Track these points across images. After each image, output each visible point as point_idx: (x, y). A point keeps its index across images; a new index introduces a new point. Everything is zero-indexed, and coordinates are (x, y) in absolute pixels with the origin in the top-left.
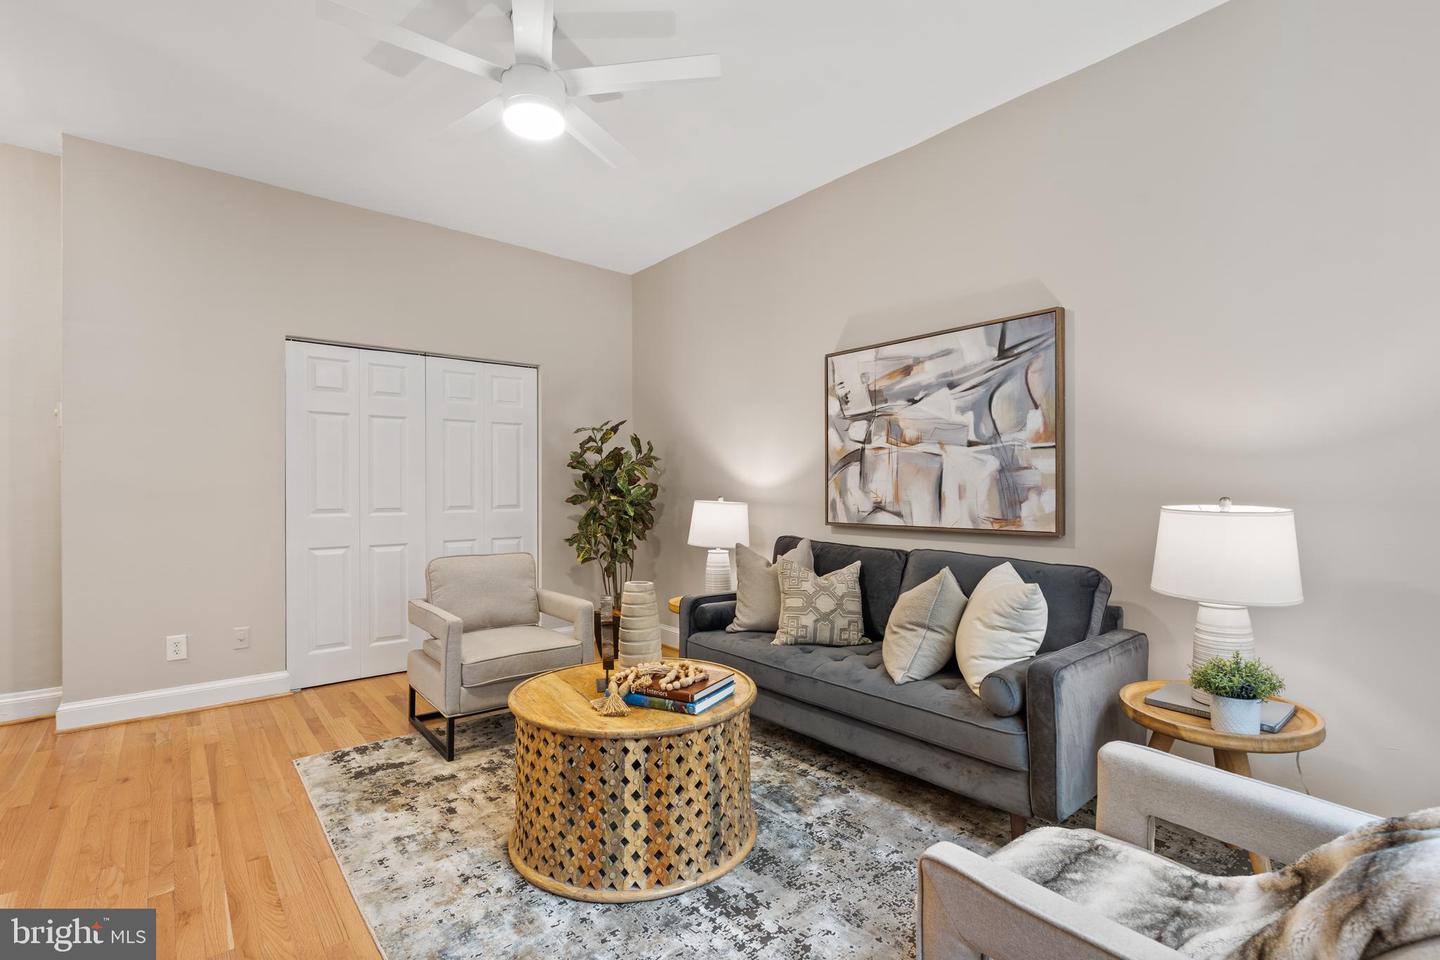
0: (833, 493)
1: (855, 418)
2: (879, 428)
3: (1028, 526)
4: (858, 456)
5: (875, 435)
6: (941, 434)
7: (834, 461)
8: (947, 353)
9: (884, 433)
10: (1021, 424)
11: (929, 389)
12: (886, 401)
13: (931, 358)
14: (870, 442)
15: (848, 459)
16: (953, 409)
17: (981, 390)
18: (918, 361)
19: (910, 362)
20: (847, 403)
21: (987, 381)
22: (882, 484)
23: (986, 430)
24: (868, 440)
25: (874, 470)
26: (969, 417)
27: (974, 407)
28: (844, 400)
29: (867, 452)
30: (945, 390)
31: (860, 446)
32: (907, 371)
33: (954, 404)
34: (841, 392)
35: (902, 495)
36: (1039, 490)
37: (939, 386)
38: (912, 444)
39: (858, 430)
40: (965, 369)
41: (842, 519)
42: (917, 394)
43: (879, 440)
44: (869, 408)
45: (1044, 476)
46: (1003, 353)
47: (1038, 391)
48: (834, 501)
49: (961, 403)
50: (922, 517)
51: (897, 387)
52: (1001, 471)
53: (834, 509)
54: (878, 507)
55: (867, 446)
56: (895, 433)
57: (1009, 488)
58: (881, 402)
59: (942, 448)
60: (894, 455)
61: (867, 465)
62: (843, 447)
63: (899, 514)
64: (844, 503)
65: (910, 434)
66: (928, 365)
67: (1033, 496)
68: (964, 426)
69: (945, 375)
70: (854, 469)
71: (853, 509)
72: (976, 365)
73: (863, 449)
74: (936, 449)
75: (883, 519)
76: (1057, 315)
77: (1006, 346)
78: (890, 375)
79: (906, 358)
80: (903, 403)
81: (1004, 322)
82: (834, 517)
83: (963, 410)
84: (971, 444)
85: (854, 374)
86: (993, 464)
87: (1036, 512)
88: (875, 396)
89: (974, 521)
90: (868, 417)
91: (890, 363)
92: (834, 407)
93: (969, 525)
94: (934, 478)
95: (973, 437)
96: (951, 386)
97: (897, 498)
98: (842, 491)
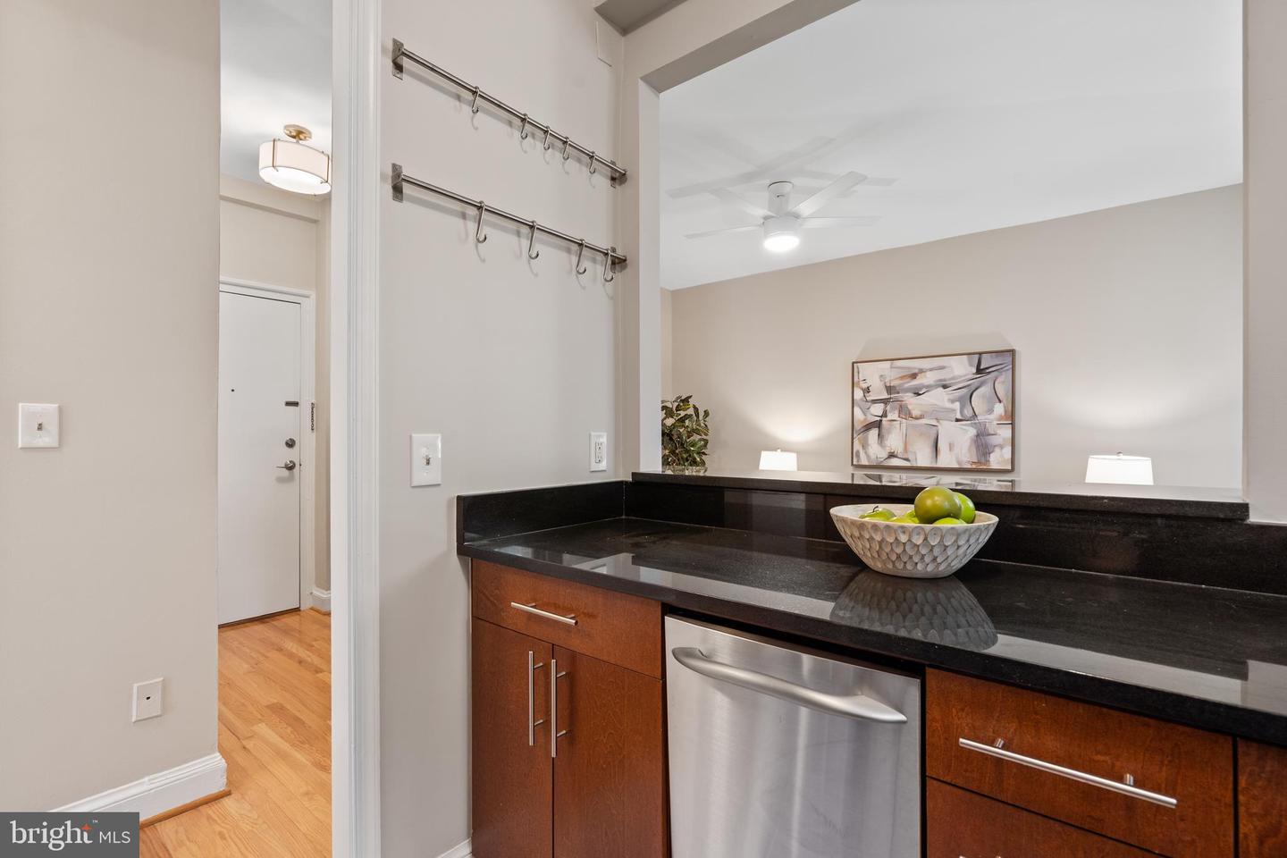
0: (857, 446)
1: (874, 401)
2: (893, 409)
3: (994, 466)
4: (878, 424)
5: (890, 412)
6: (938, 414)
7: (858, 426)
8: (942, 368)
9: (897, 412)
10: (991, 411)
11: (929, 388)
12: (898, 393)
13: (931, 370)
14: (886, 417)
15: (868, 427)
16: (946, 400)
17: (965, 390)
18: (921, 371)
19: (916, 371)
20: (869, 392)
21: (968, 386)
22: (894, 441)
23: (968, 413)
24: (885, 415)
25: (889, 433)
26: (957, 405)
27: (960, 399)
28: (867, 390)
29: (884, 422)
30: (941, 389)
31: (879, 418)
32: (914, 376)
33: (946, 397)
34: (865, 386)
35: (909, 447)
36: (1001, 447)
37: (937, 386)
38: (917, 418)
39: (877, 409)
40: (953, 378)
41: (864, 462)
42: (921, 389)
43: (893, 415)
44: (885, 396)
45: (1004, 439)
46: (979, 371)
47: (1001, 394)
48: (858, 452)
49: (951, 397)
50: (924, 459)
51: (906, 386)
52: (978, 436)
53: (858, 456)
54: (892, 455)
55: (884, 419)
56: (904, 412)
57: (982, 444)
58: (895, 393)
59: (938, 422)
60: (904, 425)
61: (884, 431)
62: (865, 419)
63: (907, 460)
64: (866, 453)
65: (915, 413)
66: (929, 374)
67: (997, 450)
68: (954, 410)
69: (941, 380)
70: (874, 433)
71: (873, 457)
72: (961, 377)
73: (881, 421)
74: (934, 423)
75: (895, 462)
76: (1012, 352)
77: (982, 367)
78: (902, 378)
79: (915, 368)
80: (911, 394)
81: (980, 354)
82: (858, 461)
83: (953, 401)
84: (957, 420)
85: (874, 376)
86: (972, 432)
87: (999, 459)
88: (890, 389)
89: (959, 462)
90: (885, 401)
91: (900, 370)
92: (859, 394)
93: (956, 466)
94: (934, 436)
95: (959, 417)
96: (945, 387)
97: (906, 450)
98: (865, 445)
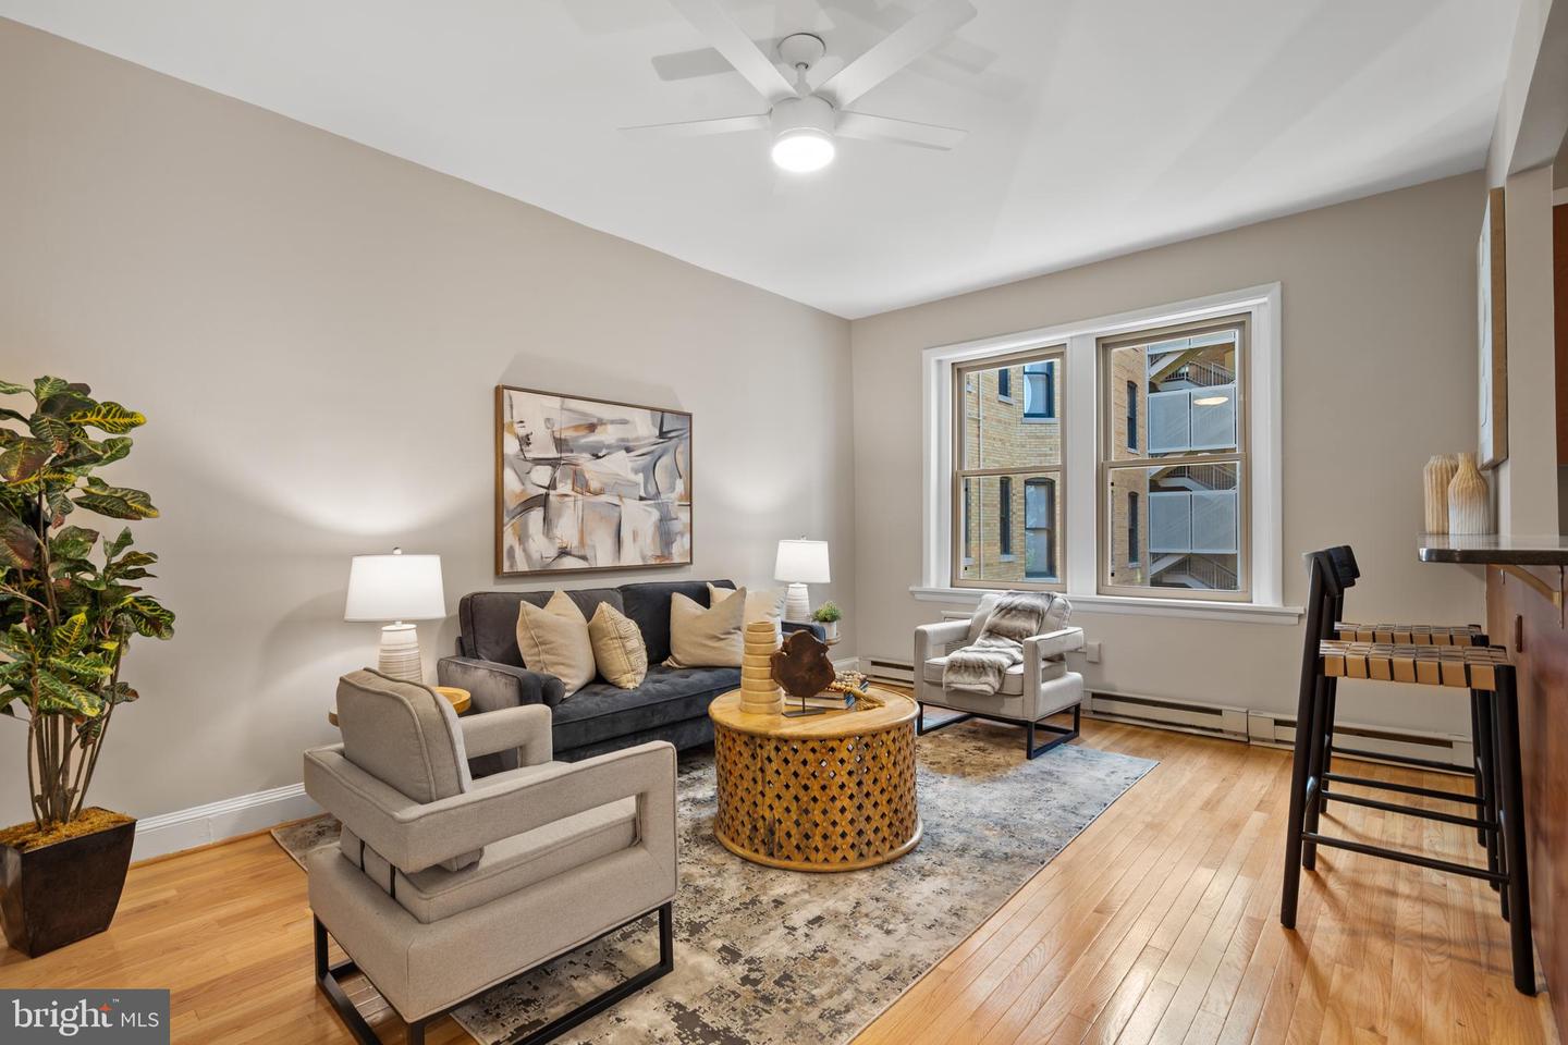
0: (509, 539)
1: (538, 461)
2: (564, 476)
3: (677, 560)
4: (542, 501)
5: (560, 481)
6: (618, 487)
7: (511, 503)
8: (624, 422)
9: (570, 482)
10: (672, 488)
11: (611, 449)
12: (572, 451)
13: (612, 422)
14: (555, 488)
15: (529, 504)
16: (629, 471)
17: (648, 458)
18: (601, 422)
19: (595, 421)
20: (528, 444)
21: (652, 452)
22: (566, 530)
23: (652, 490)
24: (552, 486)
25: (560, 516)
26: (640, 478)
27: (644, 470)
28: (525, 441)
29: (552, 499)
30: (623, 452)
31: (543, 491)
32: (592, 428)
33: (630, 465)
34: (522, 432)
35: (588, 541)
36: (682, 534)
37: (619, 448)
38: (596, 494)
39: (542, 475)
40: (637, 439)
41: (522, 566)
42: (601, 449)
43: (564, 487)
44: (553, 454)
45: (684, 524)
46: (662, 434)
47: (681, 466)
48: (511, 549)
49: (635, 465)
50: (604, 559)
51: (583, 441)
52: (661, 520)
53: (511, 557)
54: (564, 552)
55: (552, 492)
57: (665, 537)
58: (567, 451)
59: (621, 500)
60: (580, 503)
61: (552, 512)
62: (523, 491)
63: (584, 558)
64: (524, 550)
65: (594, 485)
66: (610, 428)
67: (678, 538)
68: (637, 484)
69: (623, 440)
70: (536, 515)
71: (536, 556)
72: (646, 438)
73: (547, 495)
74: (616, 501)
75: (569, 563)
76: (690, 415)
77: (664, 430)
78: (576, 428)
79: (594, 417)
80: (587, 456)
81: (663, 411)
82: (511, 566)
83: (636, 472)
84: (641, 499)
85: (534, 415)
86: (656, 515)
87: (678, 553)
88: (560, 443)
89: (643, 558)
90: (553, 463)
91: (576, 416)
92: (512, 445)
93: (640, 562)
94: (614, 527)
95: (643, 494)
96: (628, 450)
97: (582, 543)
98: (523, 538)
